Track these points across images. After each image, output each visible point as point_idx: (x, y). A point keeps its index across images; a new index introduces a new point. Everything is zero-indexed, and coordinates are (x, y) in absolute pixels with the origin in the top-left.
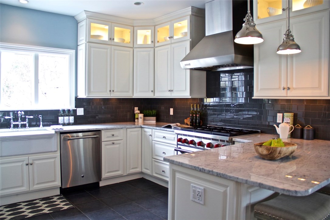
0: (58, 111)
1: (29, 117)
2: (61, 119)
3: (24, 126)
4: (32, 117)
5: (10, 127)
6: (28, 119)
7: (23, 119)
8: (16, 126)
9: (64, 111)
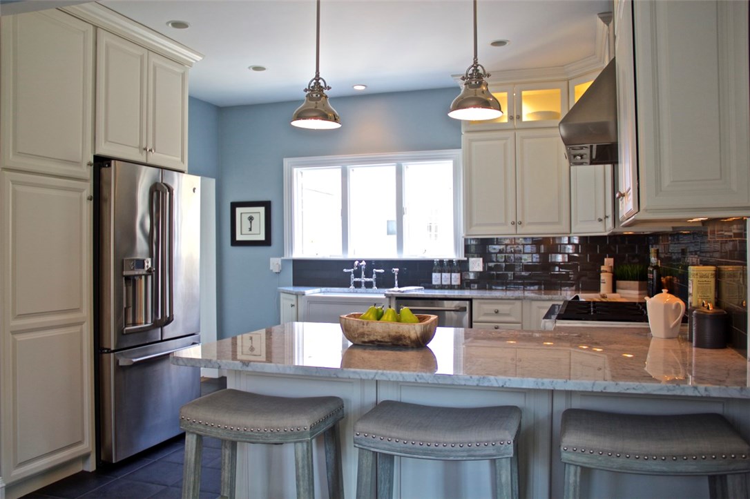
0: (431, 262)
1: (378, 271)
2: (436, 278)
3: (369, 285)
4: (382, 271)
5: (348, 286)
6: (377, 273)
7: (368, 275)
8: (358, 285)
9: (441, 262)
